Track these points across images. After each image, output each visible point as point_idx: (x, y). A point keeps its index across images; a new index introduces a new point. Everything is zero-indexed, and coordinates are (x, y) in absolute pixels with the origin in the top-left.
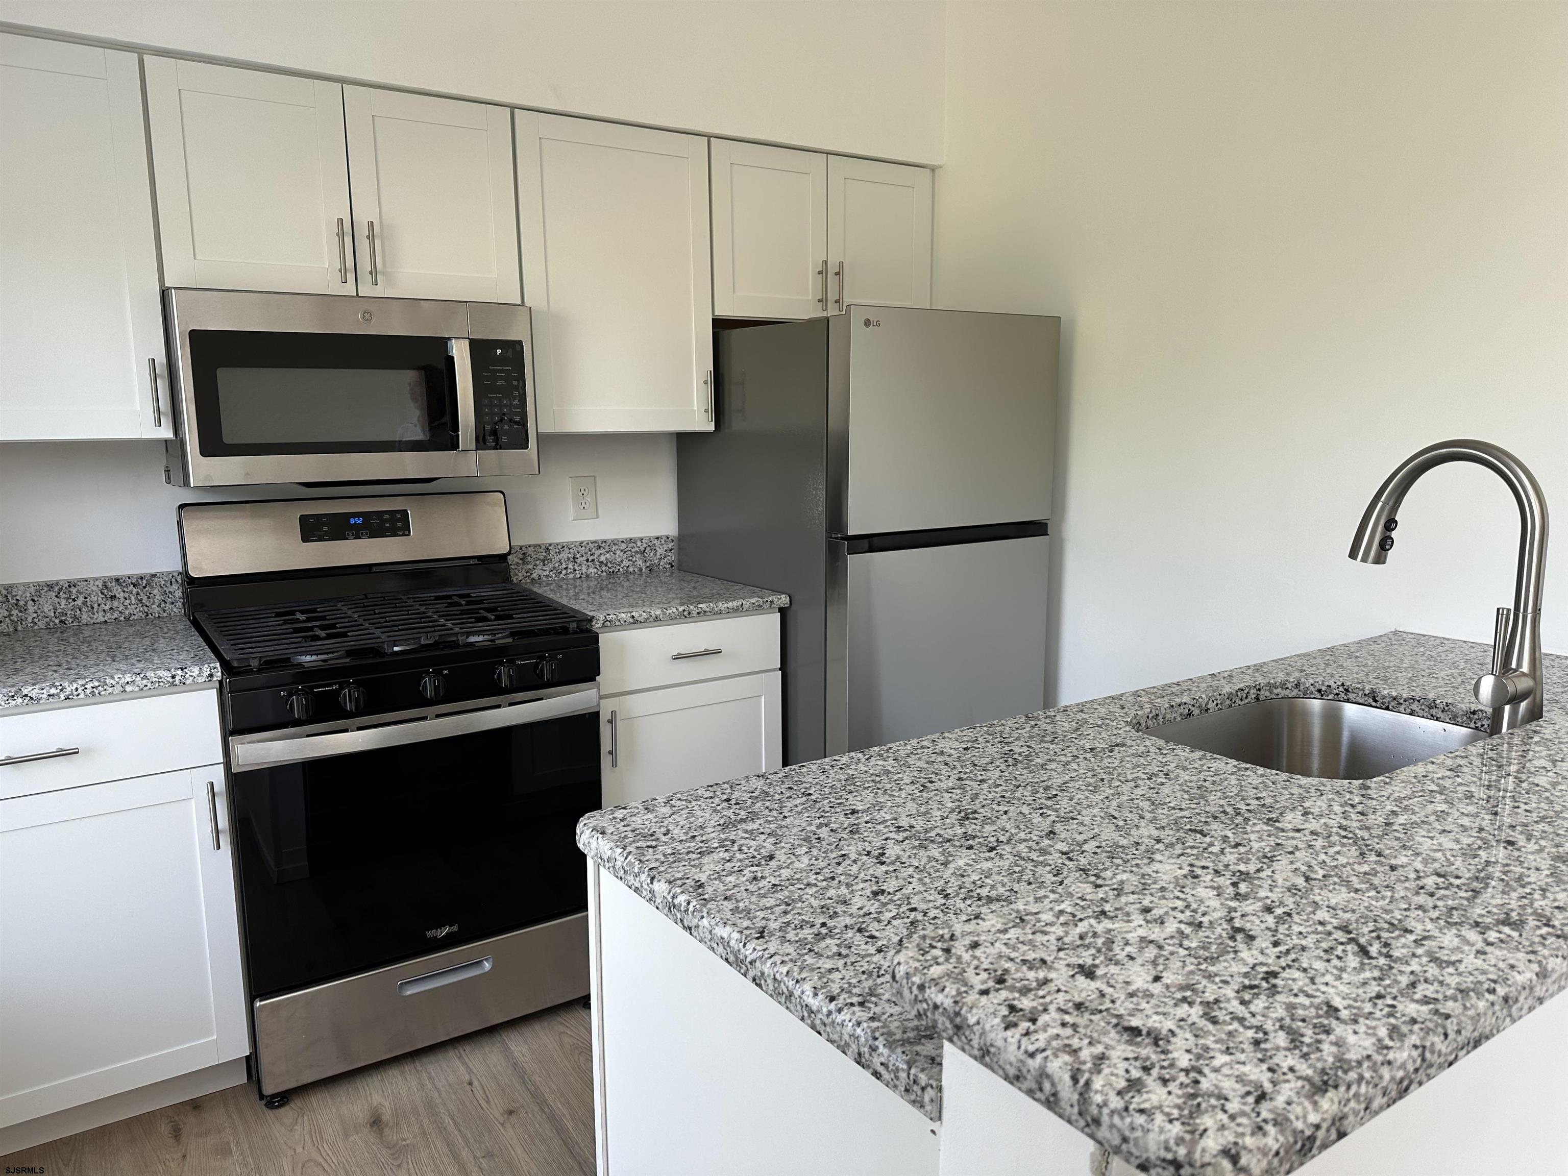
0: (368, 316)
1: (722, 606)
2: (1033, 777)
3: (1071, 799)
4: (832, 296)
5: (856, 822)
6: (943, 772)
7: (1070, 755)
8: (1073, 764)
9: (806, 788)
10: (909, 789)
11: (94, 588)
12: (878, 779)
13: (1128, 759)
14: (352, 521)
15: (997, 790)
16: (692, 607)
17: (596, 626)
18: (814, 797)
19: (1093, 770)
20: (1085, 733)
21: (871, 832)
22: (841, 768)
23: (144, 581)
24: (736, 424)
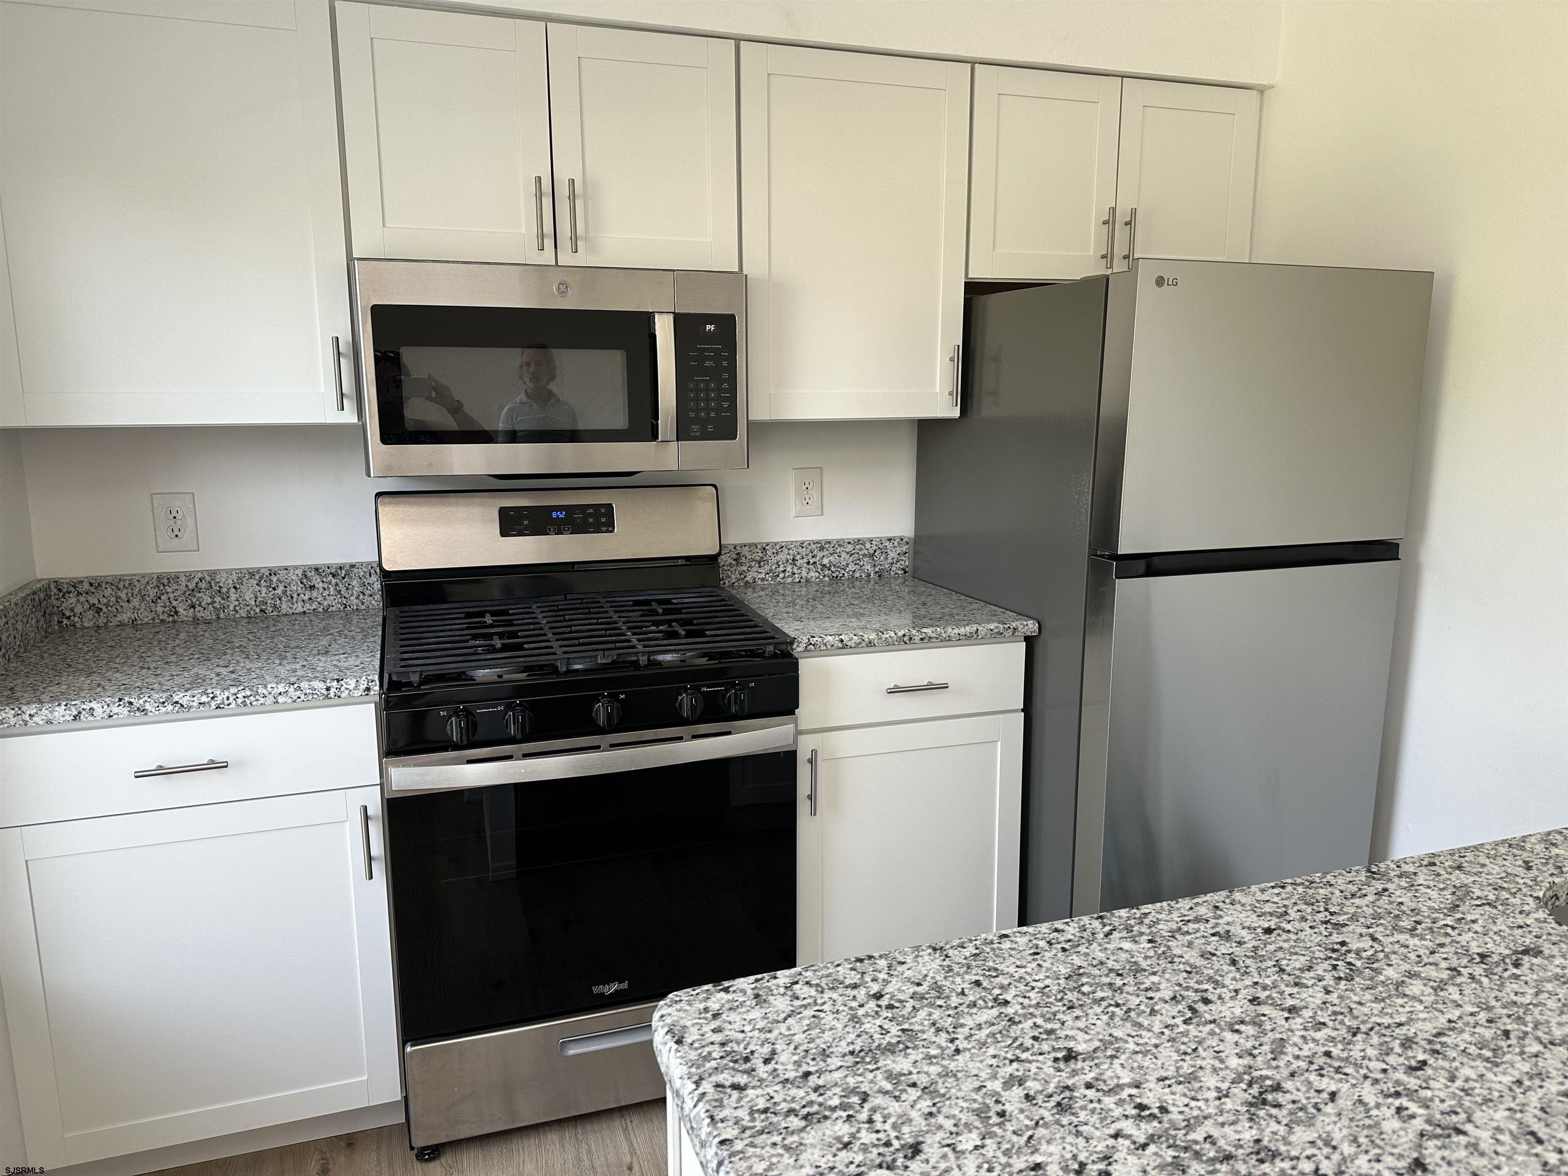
0: (563, 288)
1: (952, 631)
2: (1382, 1012)
3: (1452, 1079)
4: (1120, 250)
5: (1070, 1082)
6: (1227, 981)
7: (1444, 965)
8: (1451, 989)
9: (1002, 987)
10: (1168, 1011)
11: (294, 577)
12: (1119, 982)
13: (1549, 987)
14: (554, 515)
15: (1319, 1035)
16: (914, 632)
17: (798, 649)
18: (1010, 1010)
19: (1489, 1009)
20: (1469, 917)
21: (1093, 1111)
22: (1064, 950)
23: (344, 572)
24: (987, 408)
